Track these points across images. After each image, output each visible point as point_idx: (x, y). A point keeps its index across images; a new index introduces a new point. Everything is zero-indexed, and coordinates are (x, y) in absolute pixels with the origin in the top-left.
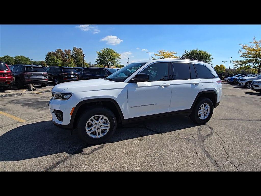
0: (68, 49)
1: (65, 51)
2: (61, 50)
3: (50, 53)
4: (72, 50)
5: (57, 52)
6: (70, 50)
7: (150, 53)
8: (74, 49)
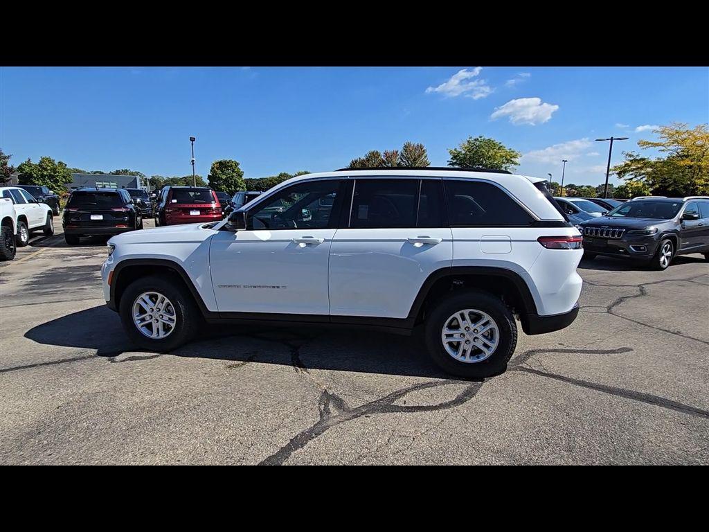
0: (390, 150)
1: (386, 154)
2: (377, 152)
3: (356, 161)
4: (400, 150)
5: (368, 160)
6: (397, 152)
7: (612, 139)
8: (406, 148)
